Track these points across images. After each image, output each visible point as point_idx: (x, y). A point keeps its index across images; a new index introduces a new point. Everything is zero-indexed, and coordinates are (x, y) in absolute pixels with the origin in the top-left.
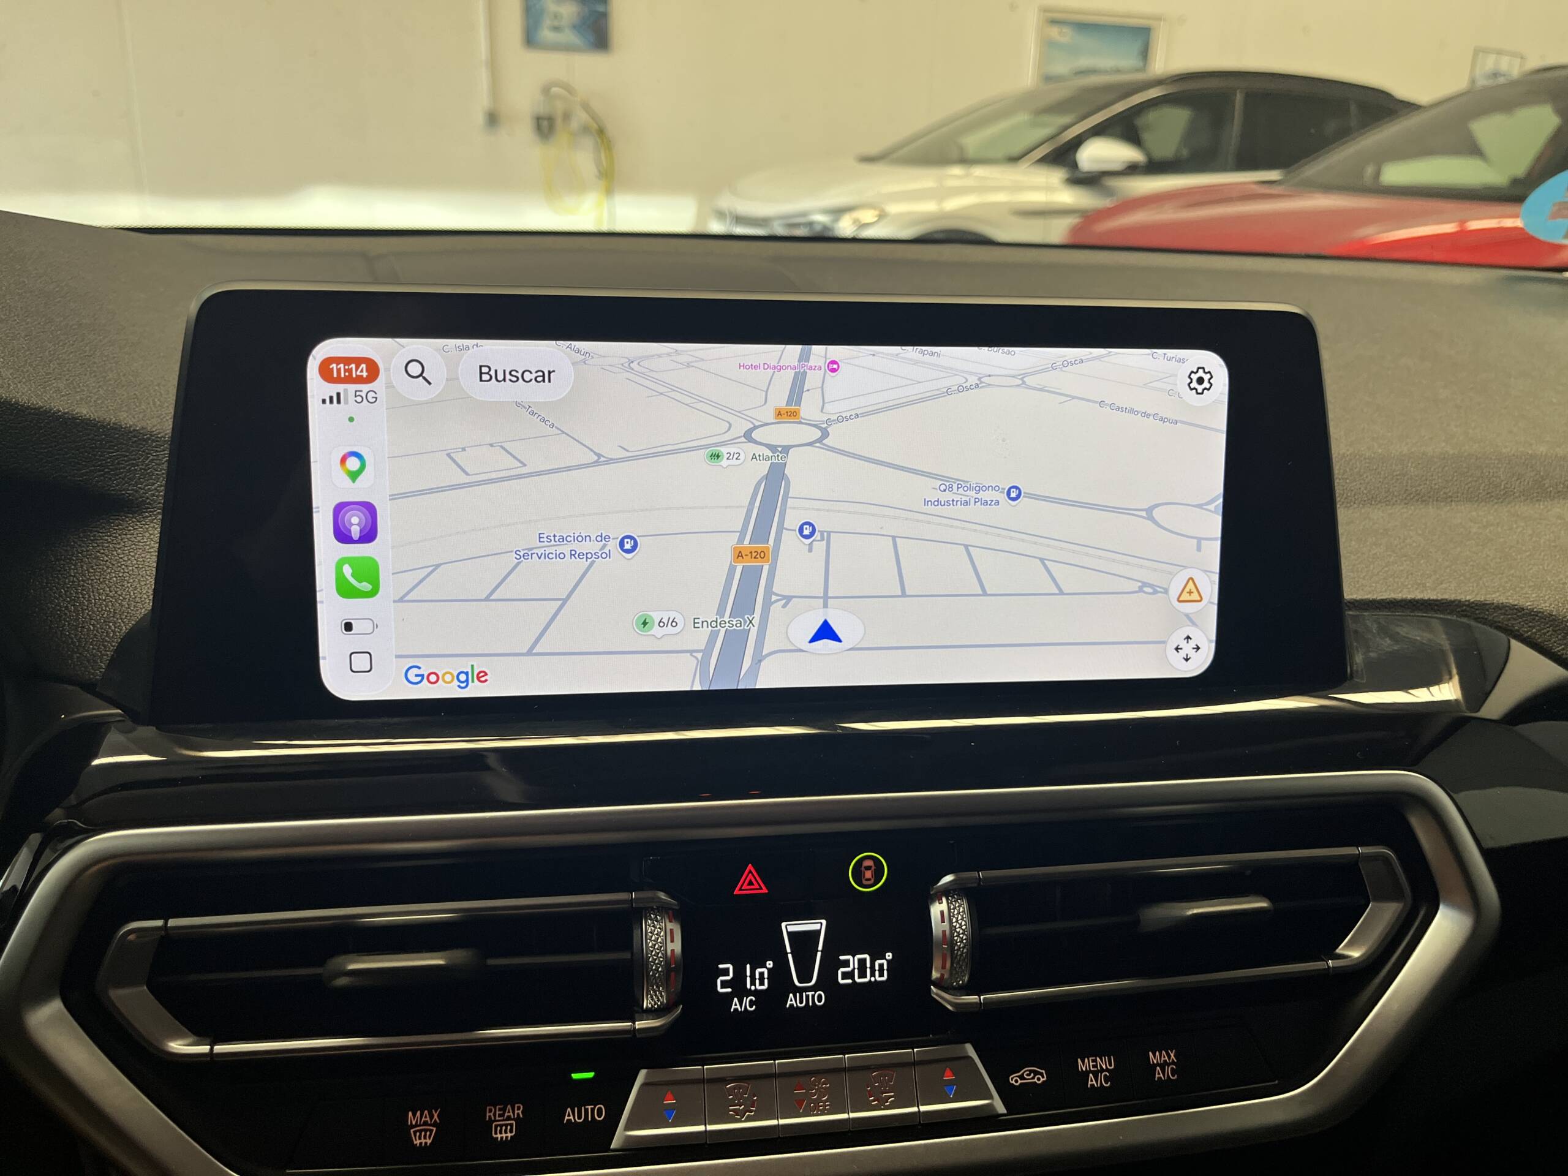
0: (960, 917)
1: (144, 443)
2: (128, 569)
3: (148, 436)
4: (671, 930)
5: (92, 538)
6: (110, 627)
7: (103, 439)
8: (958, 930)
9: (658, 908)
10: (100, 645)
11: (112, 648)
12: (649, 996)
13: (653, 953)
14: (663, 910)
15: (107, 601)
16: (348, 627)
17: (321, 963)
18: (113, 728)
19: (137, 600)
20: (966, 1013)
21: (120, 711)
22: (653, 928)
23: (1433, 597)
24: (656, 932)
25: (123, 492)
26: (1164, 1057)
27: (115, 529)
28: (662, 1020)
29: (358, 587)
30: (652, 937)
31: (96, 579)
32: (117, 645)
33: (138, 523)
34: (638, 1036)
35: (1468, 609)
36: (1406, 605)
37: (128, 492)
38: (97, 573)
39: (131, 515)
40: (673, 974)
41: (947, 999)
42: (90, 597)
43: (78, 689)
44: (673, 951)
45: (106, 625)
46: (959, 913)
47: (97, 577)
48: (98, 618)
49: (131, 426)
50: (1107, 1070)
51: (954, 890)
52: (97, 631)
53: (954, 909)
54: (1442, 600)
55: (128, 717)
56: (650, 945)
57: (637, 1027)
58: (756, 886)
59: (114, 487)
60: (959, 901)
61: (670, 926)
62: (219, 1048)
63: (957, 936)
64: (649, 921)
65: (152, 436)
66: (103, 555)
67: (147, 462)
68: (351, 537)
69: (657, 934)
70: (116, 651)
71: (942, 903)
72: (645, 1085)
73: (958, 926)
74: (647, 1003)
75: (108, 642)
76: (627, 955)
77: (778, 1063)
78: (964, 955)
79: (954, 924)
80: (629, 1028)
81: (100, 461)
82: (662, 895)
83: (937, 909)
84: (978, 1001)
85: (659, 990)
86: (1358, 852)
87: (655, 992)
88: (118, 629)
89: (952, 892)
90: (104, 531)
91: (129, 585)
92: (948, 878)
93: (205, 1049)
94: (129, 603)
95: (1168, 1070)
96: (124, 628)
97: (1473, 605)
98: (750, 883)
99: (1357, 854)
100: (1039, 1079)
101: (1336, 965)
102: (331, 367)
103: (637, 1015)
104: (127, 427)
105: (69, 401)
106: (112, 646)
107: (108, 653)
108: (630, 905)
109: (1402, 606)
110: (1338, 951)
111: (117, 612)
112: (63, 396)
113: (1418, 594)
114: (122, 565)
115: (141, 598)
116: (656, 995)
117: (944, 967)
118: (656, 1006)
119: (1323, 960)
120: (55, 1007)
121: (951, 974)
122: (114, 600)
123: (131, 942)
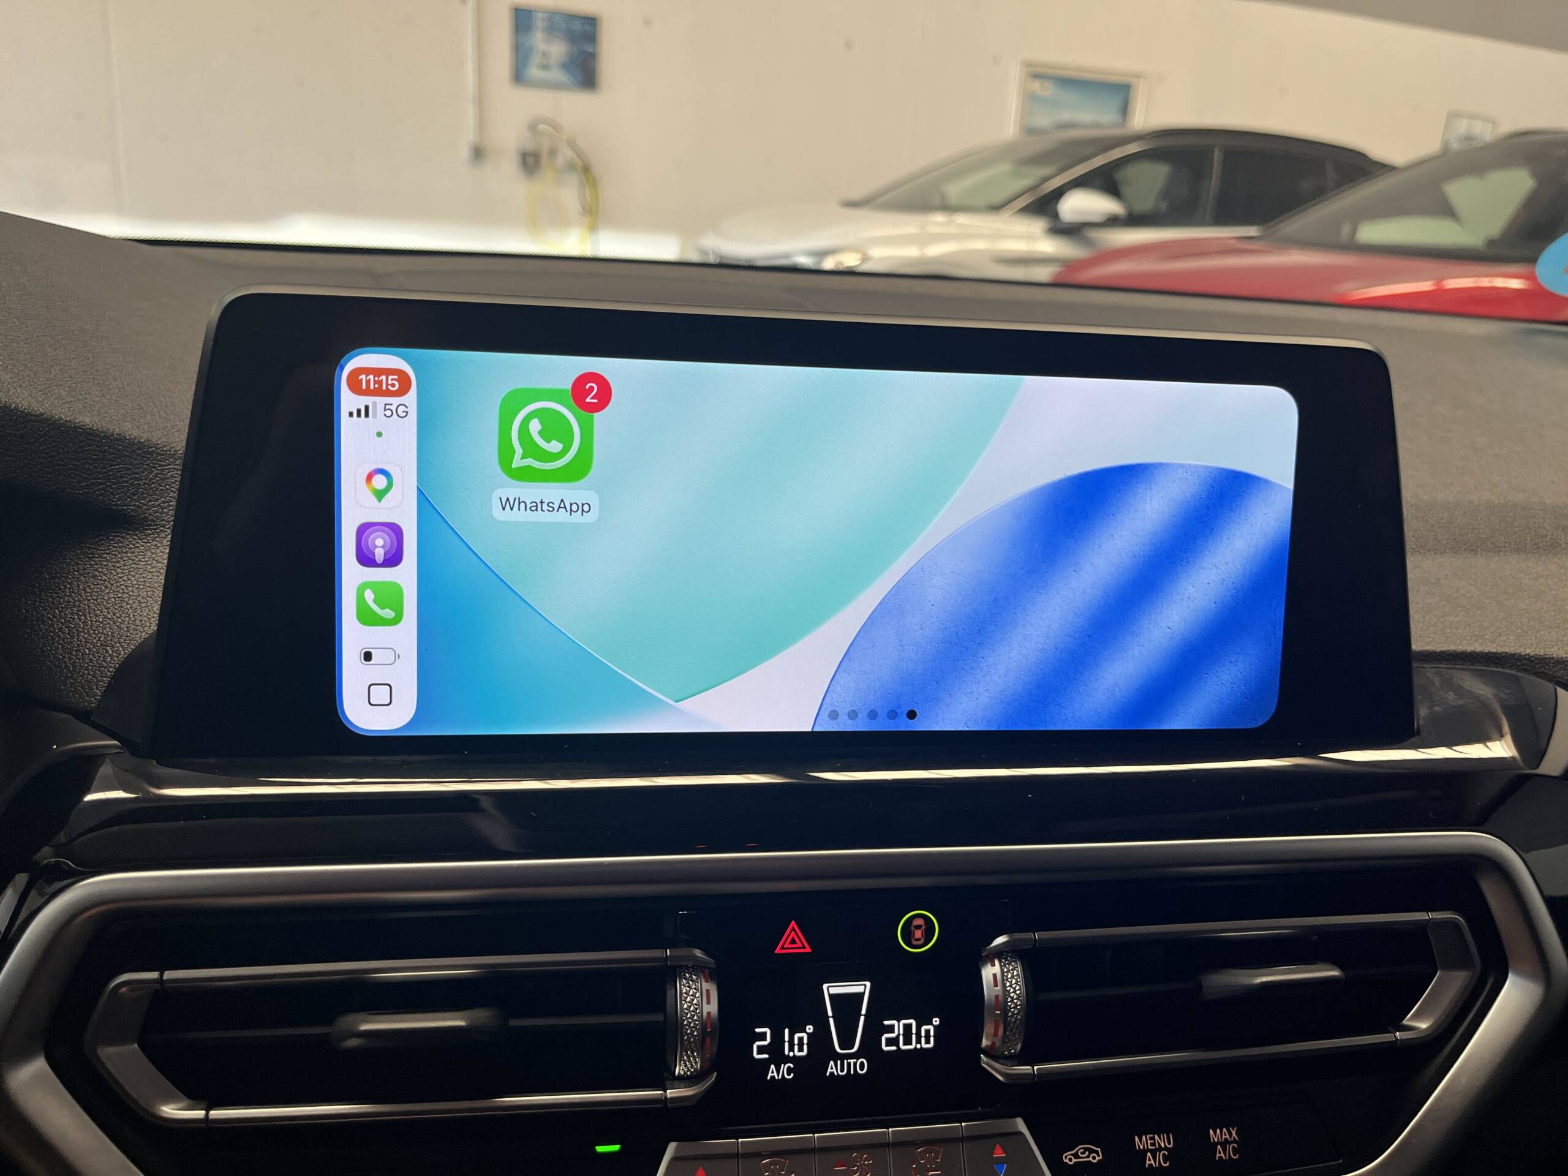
0: (1014, 981)
1: (149, 456)
2: (127, 589)
3: (154, 449)
4: (708, 991)
5: (90, 556)
6: (107, 651)
7: (106, 451)
8: (1012, 995)
9: (693, 967)
10: (96, 670)
11: (109, 674)
12: (682, 1062)
13: (689, 1016)
14: (697, 968)
15: (105, 623)
16: (368, 656)
17: (330, 1022)
18: (108, 760)
19: (138, 622)
20: (1017, 1084)
21: (116, 742)
22: (688, 989)
23: (1493, 650)
24: (691, 993)
25: (125, 508)
26: (1225, 1135)
27: (114, 547)
28: (696, 1089)
29: (380, 614)
30: (687, 998)
31: (93, 599)
32: (114, 670)
33: (140, 541)
34: (669, 1105)
35: (1529, 662)
36: (1466, 657)
37: (130, 507)
38: (94, 593)
39: (131, 532)
40: (708, 1039)
41: (997, 1070)
42: (86, 618)
43: (70, 717)
44: (709, 1013)
45: (103, 649)
46: (1013, 977)
47: (94, 598)
48: (95, 641)
49: (135, 438)
50: (1166, 1149)
51: (1007, 952)
52: (93, 656)
53: (1007, 972)
54: (1502, 653)
55: (125, 749)
56: (685, 1006)
57: (668, 1096)
58: (799, 945)
59: (115, 501)
60: (1013, 963)
61: (706, 986)
62: (215, 1114)
63: (1010, 1002)
64: (684, 981)
65: (157, 449)
66: (102, 574)
67: (151, 476)
68: (375, 560)
69: (692, 995)
70: (112, 678)
71: (995, 965)
72: (674, 1159)
73: (1012, 990)
74: (680, 1069)
75: (105, 667)
76: (659, 1017)
77: (818, 1137)
78: (1018, 1022)
79: (1008, 989)
80: (660, 1096)
81: (102, 474)
82: (698, 953)
83: (990, 972)
84: (1031, 1071)
85: (693, 1056)
86: (1428, 918)
87: (689, 1058)
88: (116, 653)
89: (1004, 953)
90: (103, 549)
91: (128, 606)
92: (1001, 940)
93: (200, 1114)
94: (128, 626)
95: (1230, 1148)
96: (122, 653)
97: (1534, 659)
98: (793, 942)
99: (1427, 920)
100: (1094, 1158)
101: (1404, 1037)
102: (360, 378)
103: (668, 1083)
104: (131, 438)
105: (71, 409)
106: (109, 671)
107: (105, 679)
108: (664, 963)
109: (1462, 659)
110: (1405, 1022)
111: (115, 635)
112: (65, 403)
113: (1477, 646)
114: (121, 585)
115: (141, 621)
116: (690, 1061)
117: (996, 1035)
118: (689, 1073)
119: (1390, 1032)
120: (39, 1065)
121: (1003, 1042)
122: (112, 623)
123: (122, 994)
